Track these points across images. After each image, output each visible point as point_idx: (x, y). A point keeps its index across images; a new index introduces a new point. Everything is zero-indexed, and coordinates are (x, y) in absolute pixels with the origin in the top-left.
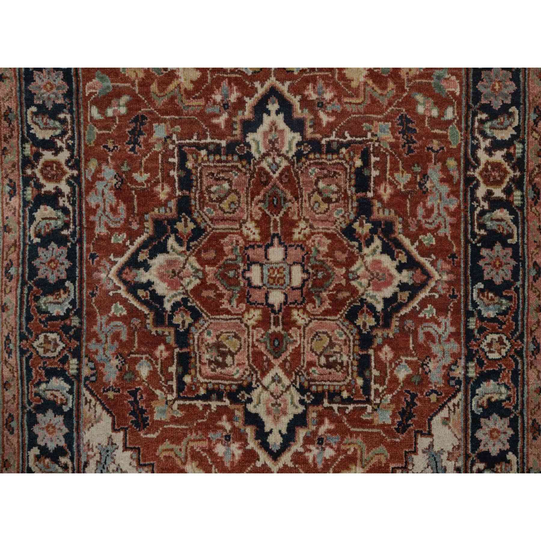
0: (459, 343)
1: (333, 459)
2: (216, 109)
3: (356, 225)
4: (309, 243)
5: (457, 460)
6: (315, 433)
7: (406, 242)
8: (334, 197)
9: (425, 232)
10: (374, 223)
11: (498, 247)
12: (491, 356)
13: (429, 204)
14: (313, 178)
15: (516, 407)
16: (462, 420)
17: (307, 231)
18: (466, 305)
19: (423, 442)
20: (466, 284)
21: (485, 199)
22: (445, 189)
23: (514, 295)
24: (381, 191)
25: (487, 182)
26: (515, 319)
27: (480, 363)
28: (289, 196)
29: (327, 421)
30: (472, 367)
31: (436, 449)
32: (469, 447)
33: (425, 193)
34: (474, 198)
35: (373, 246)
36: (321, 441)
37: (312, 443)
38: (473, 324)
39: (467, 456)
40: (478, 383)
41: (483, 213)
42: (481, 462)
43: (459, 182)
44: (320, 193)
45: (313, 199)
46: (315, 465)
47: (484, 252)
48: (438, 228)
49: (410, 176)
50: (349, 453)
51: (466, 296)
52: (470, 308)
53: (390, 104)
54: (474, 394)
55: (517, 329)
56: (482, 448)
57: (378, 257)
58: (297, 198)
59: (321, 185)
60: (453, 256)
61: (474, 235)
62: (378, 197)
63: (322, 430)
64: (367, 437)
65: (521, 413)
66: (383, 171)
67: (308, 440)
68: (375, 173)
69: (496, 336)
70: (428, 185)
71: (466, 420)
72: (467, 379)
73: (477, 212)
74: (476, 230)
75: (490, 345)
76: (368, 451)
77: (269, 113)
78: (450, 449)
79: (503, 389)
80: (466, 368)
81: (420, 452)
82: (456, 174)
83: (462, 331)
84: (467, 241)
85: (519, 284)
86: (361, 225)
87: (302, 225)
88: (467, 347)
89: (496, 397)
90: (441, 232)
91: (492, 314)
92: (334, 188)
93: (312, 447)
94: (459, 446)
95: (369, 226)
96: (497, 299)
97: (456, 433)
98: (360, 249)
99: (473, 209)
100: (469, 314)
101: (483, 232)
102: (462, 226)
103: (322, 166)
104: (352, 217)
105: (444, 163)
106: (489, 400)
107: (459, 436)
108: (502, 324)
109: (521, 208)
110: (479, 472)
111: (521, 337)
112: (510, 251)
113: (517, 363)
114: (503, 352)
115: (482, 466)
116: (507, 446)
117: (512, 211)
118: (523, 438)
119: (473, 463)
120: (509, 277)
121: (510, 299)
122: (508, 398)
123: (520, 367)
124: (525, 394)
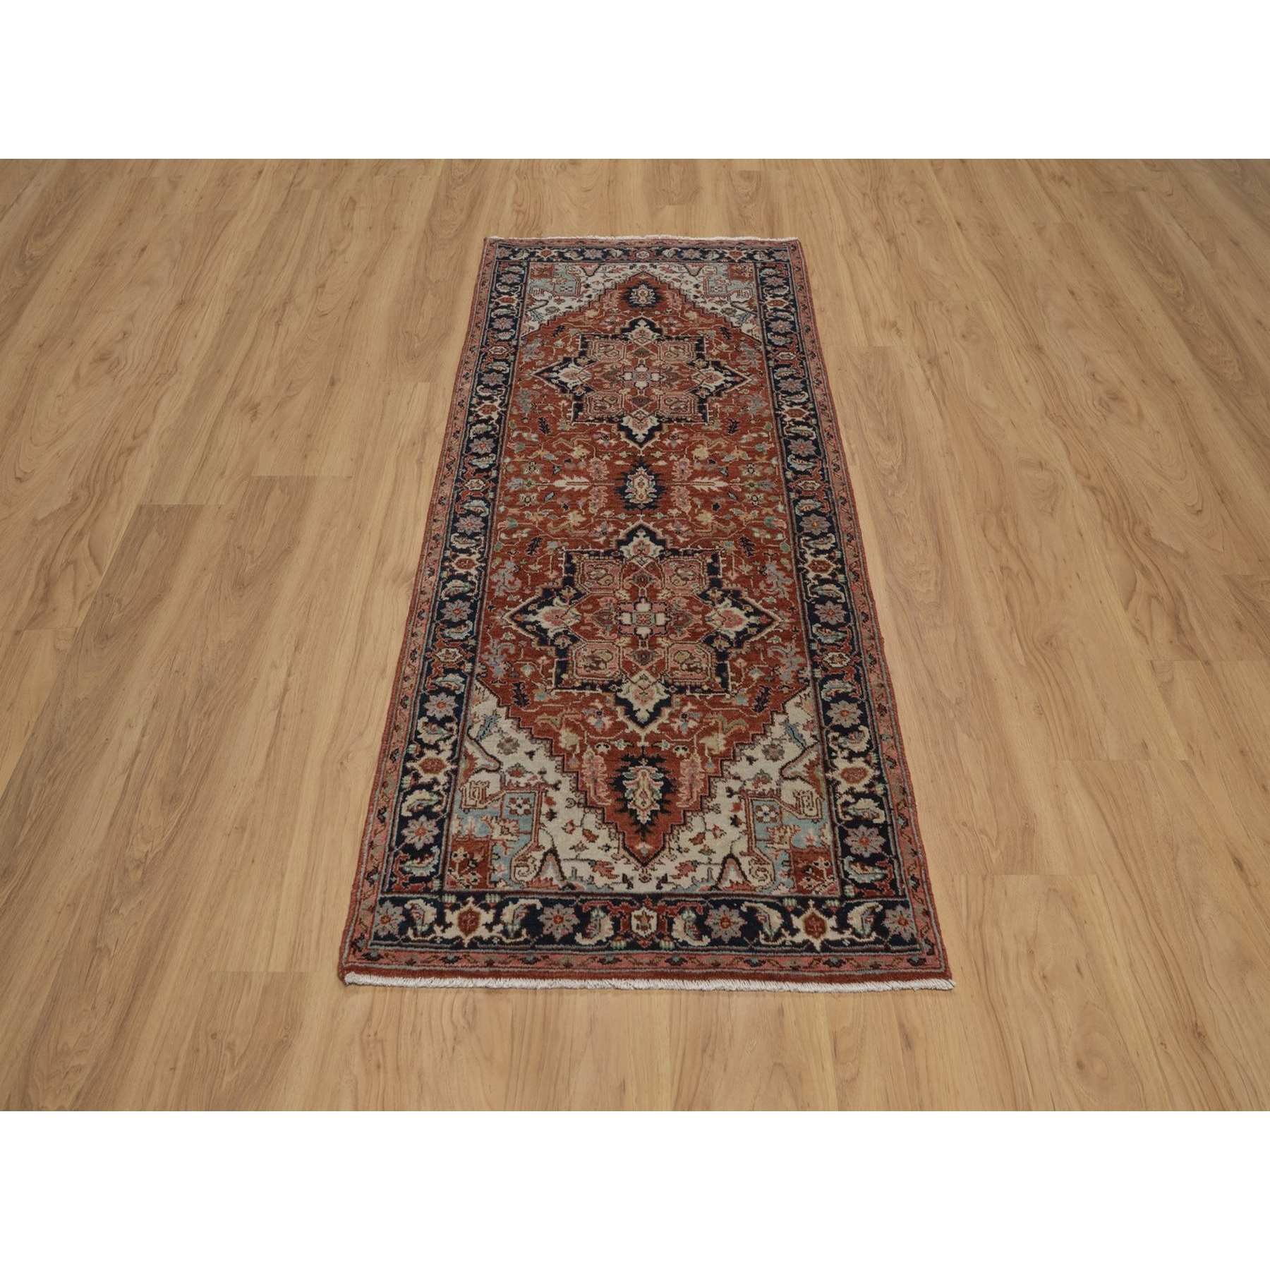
0: (804, 657)
1: (696, 729)
2: (597, 535)
3: (710, 592)
4: (671, 601)
5: (812, 730)
6: (679, 711)
7: (752, 601)
8: (690, 578)
9: (767, 596)
10: (723, 591)
11: (829, 604)
12: (834, 665)
13: (769, 582)
14: (674, 568)
15: (862, 697)
16: (813, 703)
17: (669, 595)
18: (807, 636)
19: (779, 718)
20: (806, 624)
21: (814, 579)
22: (781, 574)
23: (848, 630)
24: (729, 574)
25: (814, 570)
26: (852, 643)
27: (825, 669)
28: (654, 577)
29: (689, 704)
30: (818, 672)
31: (792, 722)
32: (823, 721)
33: (765, 576)
34: (805, 578)
35: (724, 603)
36: (684, 716)
37: (677, 717)
38: (814, 646)
39: (821, 728)
40: (824, 681)
41: (814, 586)
42: (835, 731)
43: (792, 571)
44: (679, 575)
45: (673, 579)
46: (680, 732)
47: (818, 606)
48: (778, 593)
49: (751, 567)
50: (711, 724)
51: (807, 631)
52: (811, 638)
53: (732, 532)
54: (822, 688)
55: (854, 650)
56: (834, 722)
57: (729, 608)
58: (660, 578)
59: (679, 571)
60: (793, 609)
61: (808, 598)
62: (728, 579)
63: (685, 709)
64: (725, 714)
65: (867, 700)
66: (730, 563)
67: (671, 715)
68: (722, 566)
69: (837, 654)
70: (767, 572)
71: (817, 705)
72: (815, 679)
73: (808, 586)
74: (810, 595)
75: (832, 659)
76: (728, 723)
77: (638, 536)
78: (805, 723)
79: (848, 685)
80: (813, 672)
81: (777, 724)
82: (789, 567)
83: (806, 650)
84: (803, 601)
85: (851, 624)
86: (714, 592)
87: (665, 591)
88: (812, 660)
89: (842, 690)
90: (781, 596)
91: (831, 641)
92: (690, 573)
93: (676, 720)
94: (813, 722)
95: (721, 593)
96: (833, 633)
97: (809, 712)
98: (714, 605)
99: (805, 585)
100: (810, 641)
101: (815, 596)
102: (798, 593)
103: (680, 562)
104: (706, 588)
105: (779, 561)
106: (836, 692)
107: (812, 715)
108: (840, 647)
109: (846, 583)
110: (835, 739)
111: (859, 654)
112: (840, 606)
113: (858, 670)
114: (845, 663)
115: (837, 734)
116: (858, 721)
117: (838, 585)
118: (872, 715)
119: (828, 732)
120: (842, 620)
121: (845, 632)
122: (854, 691)
123: (861, 672)
124: (869, 688)
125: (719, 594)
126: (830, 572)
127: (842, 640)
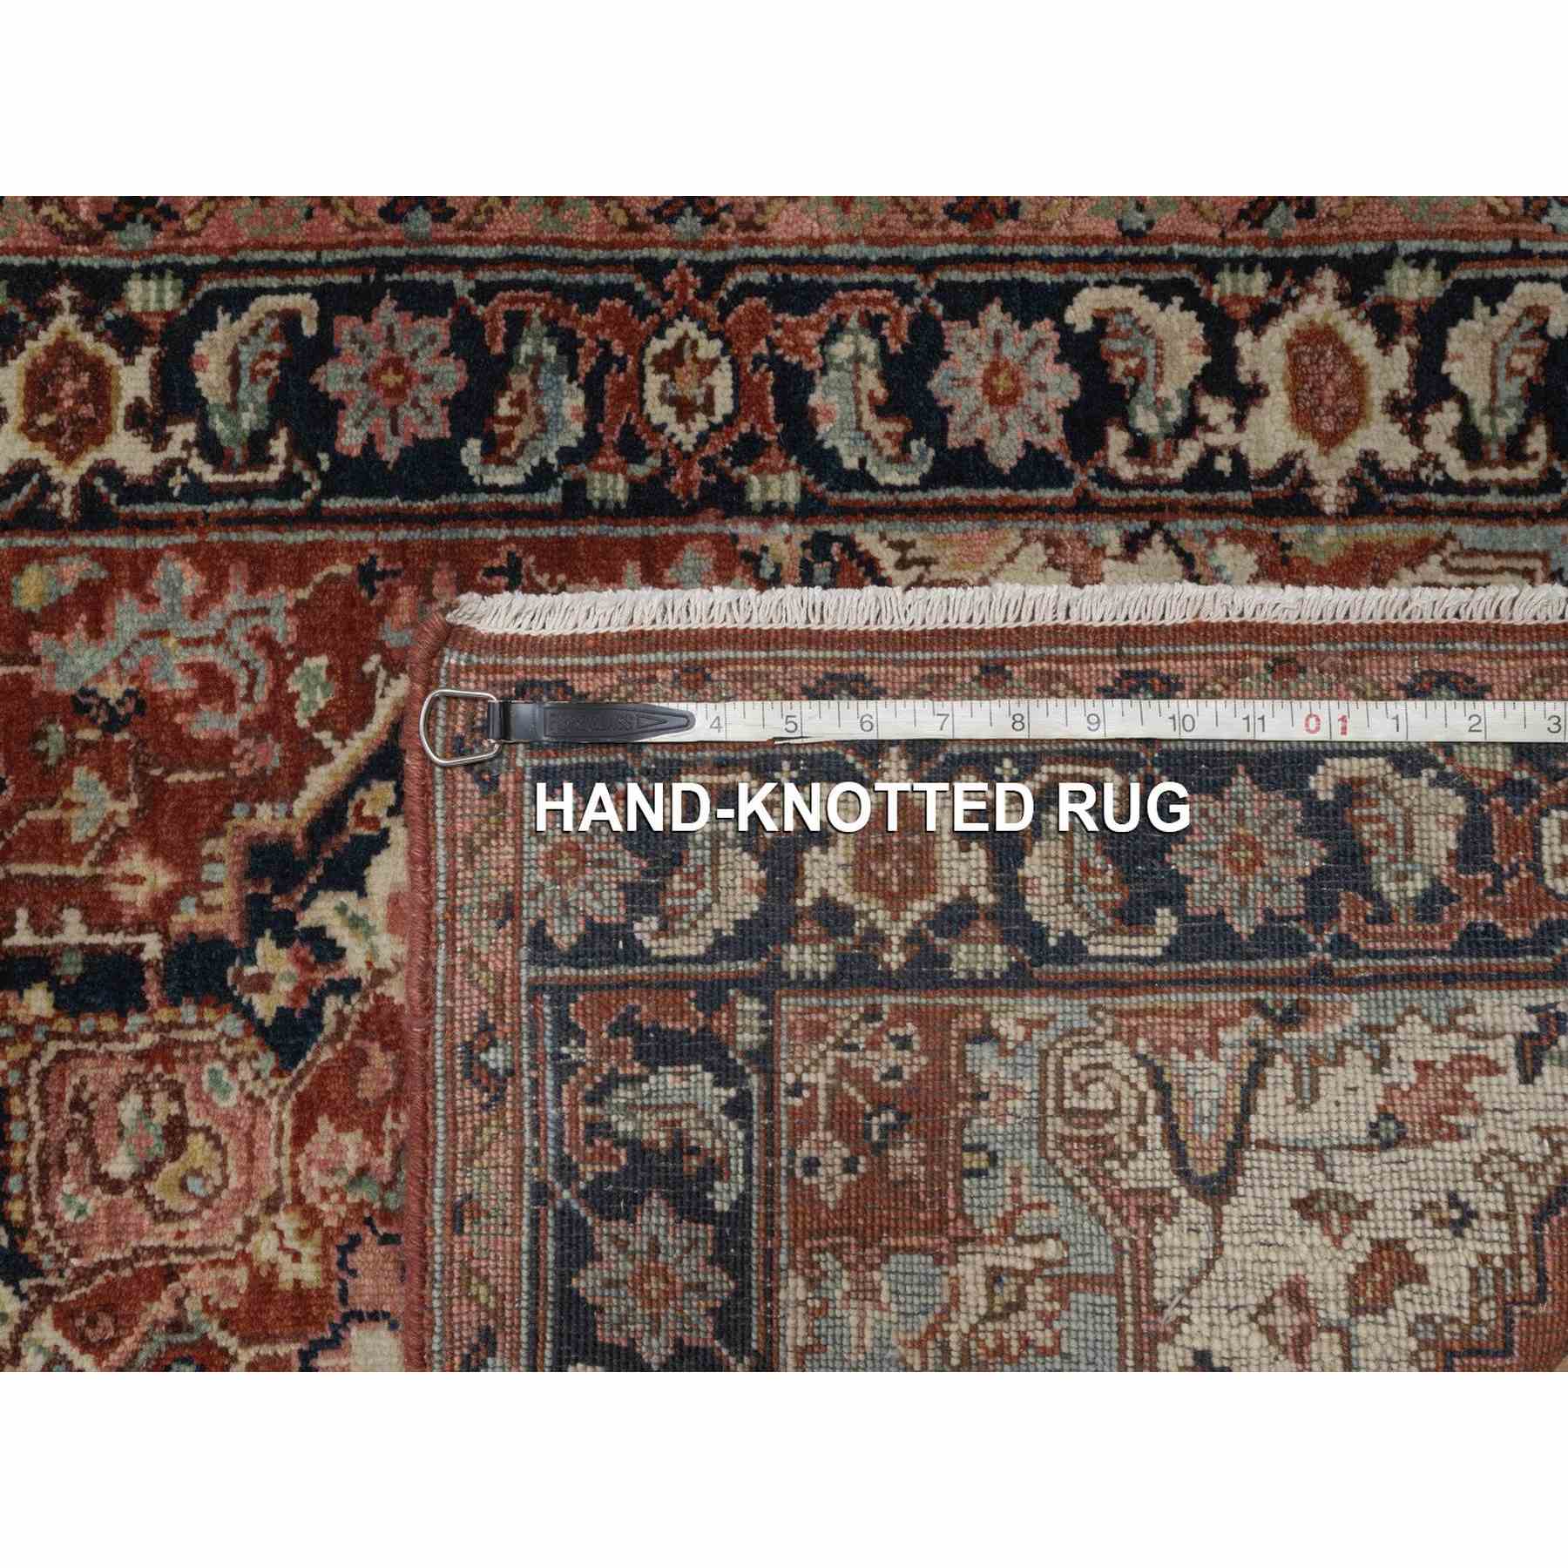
0: (680, 542)
3: (265, 1007)
4: (331, 1212)
5: (1099, 551)
7: (320, 783)
8: (164, 1108)
9: (283, 701)
10: (253, 931)
11: (332, 379)
12: (724, 404)
13: (183, 685)
14: (94, 1202)
15: (906, 293)
16: (954, 527)
17: (287, 1221)
18: (543, 515)
20: (467, 516)
21: (159, 441)
22: (127, 616)
23: (501, 304)
24: (138, 897)
25: (96, 432)
26: (589, 297)
27: (749, 450)
28: (163, 1308)
30: (766, 487)
32: (1049, 494)
33: (143, 704)
34: (155, 487)
35: (339, 931)
38: (609, 486)
39: (1085, 506)
40: (821, 461)
41: (208, 446)
42: (1102, 443)
43: (102, 555)
44: (150, 1169)
45: (174, 1202)
47: (350, 439)
48: (265, 641)
49: (80, 773)
51: (509, 515)
52: (553, 497)
54: (862, 479)
55: (626, 291)
56: (1053, 440)
57: (375, 909)
58: (171, 1274)
59: (120, 1166)
60: (367, 575)
61: (290, 485)
62: (164, 905)
65: (926, 267)
66: (65, 890)
68: (74, 930)
69: (654, 383)
70: (112, 690)
71: (955, 510)
72: (808, 509)
73: (209, 475)
74: (273, 474)
75: (685, 410)
78: (1058, 580)
79: (842, 349)
80: (770, 513)
82: (75, 570)
83: (635, 531)
84: (313, 516)
85: (462, 285)
86: (263, 983)
87: (265, 1246)
88: (692, 512)
89: (871, 381)
90: (282, 628)
91: (573, 401)
92: (130, 1107)
94: (1050, 542)
95: (265, 947)
96: (520, 381)
97: (1001, 553)
98: (349, 987)
99: (197, 491)
100: (576, 504)
101: (278, 447)
102: (258, 536)
103: (53, 1164)
104: (232, 1024)
105: (29, 621)
106: (881, 411)
107: (1014, 540)
108: (606, 358)
109: (189, 277)
110: (1140, 448)
111: (653, 270)
112: (346, 326)
113: (747, 289)
114: (709, 348)
115: (1117, 440)
116: (1044, 328)
117: (202, 319)
118: (1013, 260)
119: (1109, 479)
120: (438, 328)
121: (517, 322)
122: (872, 325)
123: (760, 277)
124: (861, 250)
125: (269, 956)
126: (110, 355)
127: (568, 346)
